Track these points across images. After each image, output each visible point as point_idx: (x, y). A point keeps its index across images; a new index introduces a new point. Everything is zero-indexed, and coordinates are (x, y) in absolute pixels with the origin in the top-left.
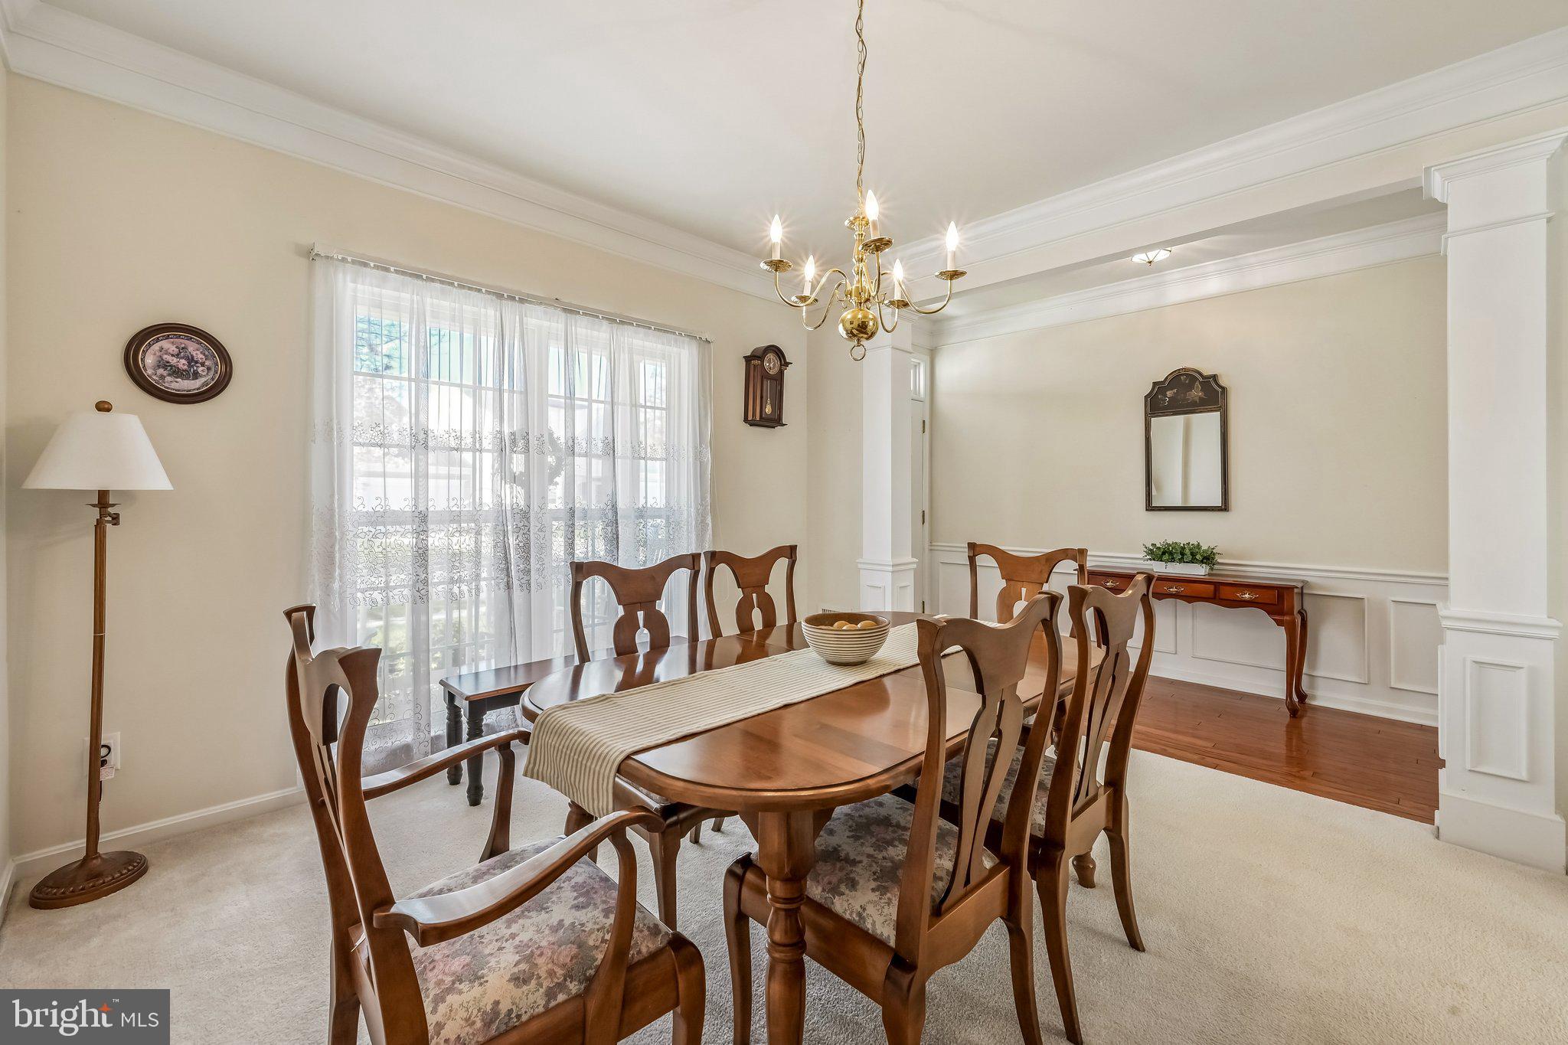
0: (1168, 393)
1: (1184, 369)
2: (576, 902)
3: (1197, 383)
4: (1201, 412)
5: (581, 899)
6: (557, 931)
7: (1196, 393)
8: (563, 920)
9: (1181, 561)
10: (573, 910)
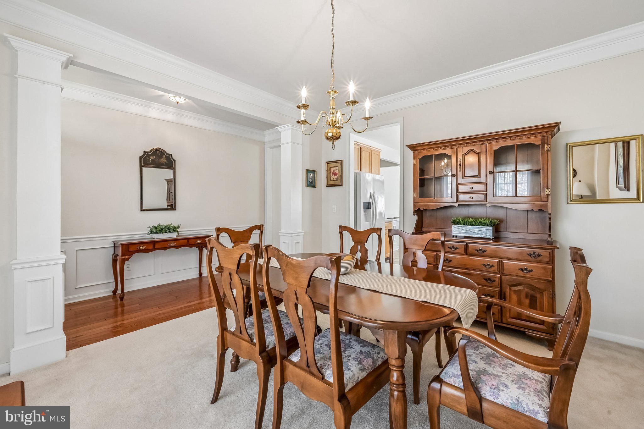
0: (151, 157)
1: (157, 148)
2: (505, 389)
3: (164, 156)
4: (166, 169)
5: (501, 388)
6: (523, 388)
7: (163, 160)
8: (517, 388)
9: (170, 232)
10: (509, 387)
